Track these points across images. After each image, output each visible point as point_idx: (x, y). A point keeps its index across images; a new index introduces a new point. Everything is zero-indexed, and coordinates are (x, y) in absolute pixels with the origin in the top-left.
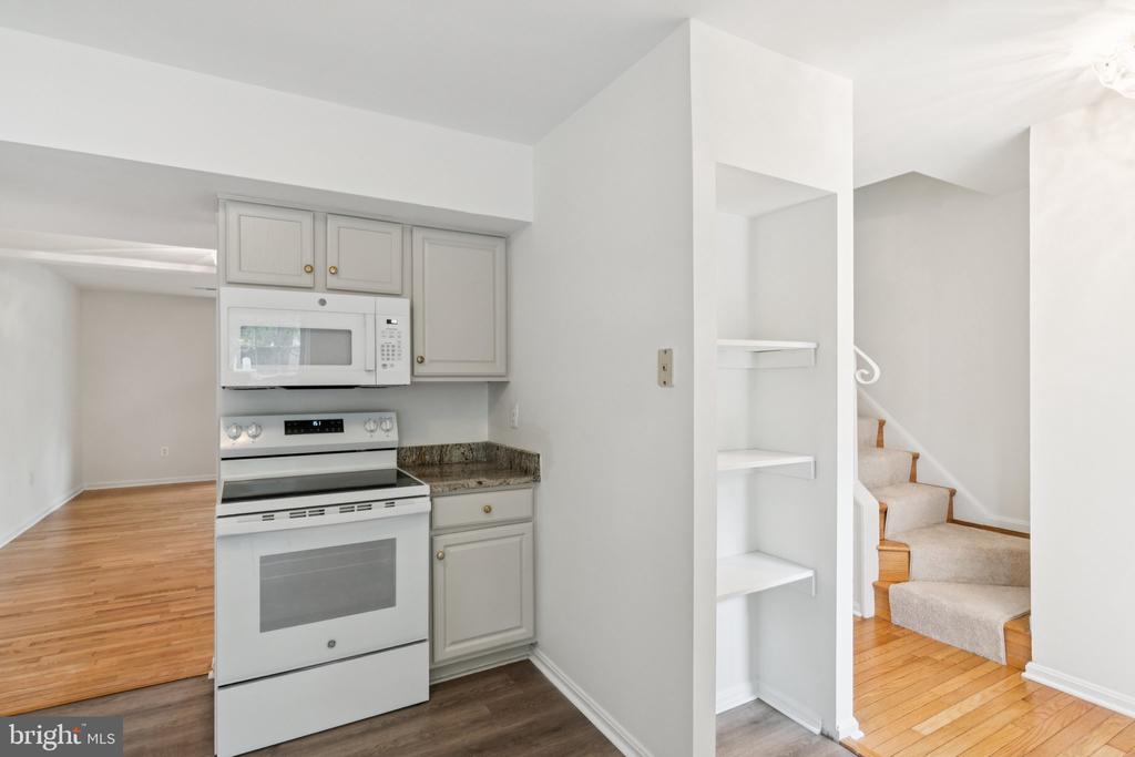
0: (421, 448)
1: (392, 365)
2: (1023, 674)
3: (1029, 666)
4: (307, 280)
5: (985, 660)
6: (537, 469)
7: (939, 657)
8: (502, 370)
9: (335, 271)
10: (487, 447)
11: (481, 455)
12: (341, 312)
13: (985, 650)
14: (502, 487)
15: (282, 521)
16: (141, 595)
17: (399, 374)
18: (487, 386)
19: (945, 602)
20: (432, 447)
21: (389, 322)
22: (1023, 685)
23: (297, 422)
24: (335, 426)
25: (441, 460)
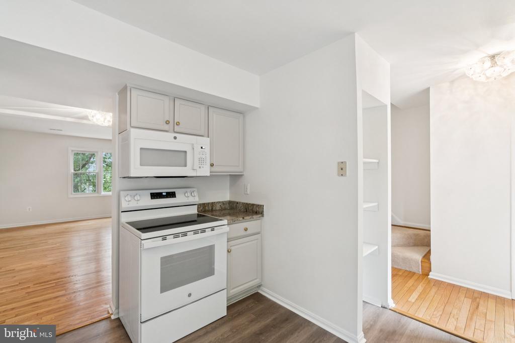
0: (204, 204)
1: (203, 167)
2: (429, 277)
3: (430, 273)
4: (166, 127)
5: (414, 273)
6: (263, 211)
7: (400, 274)
8: (242, 170)
9: (178, 124)
10: (230, 202)
11: (227, 206)
12: (183, 143)
13: (414, 270)
14: (252, 219)
15: (170, 240)
16: (48, 282)
17: (205, 171)
18: (229, 177)
19: (399, 254)
20: (209, 203)
21: (202, 148)
22: (430, 281)
23: (156, 193)
24: (172, 195)
25: (212, 209)
